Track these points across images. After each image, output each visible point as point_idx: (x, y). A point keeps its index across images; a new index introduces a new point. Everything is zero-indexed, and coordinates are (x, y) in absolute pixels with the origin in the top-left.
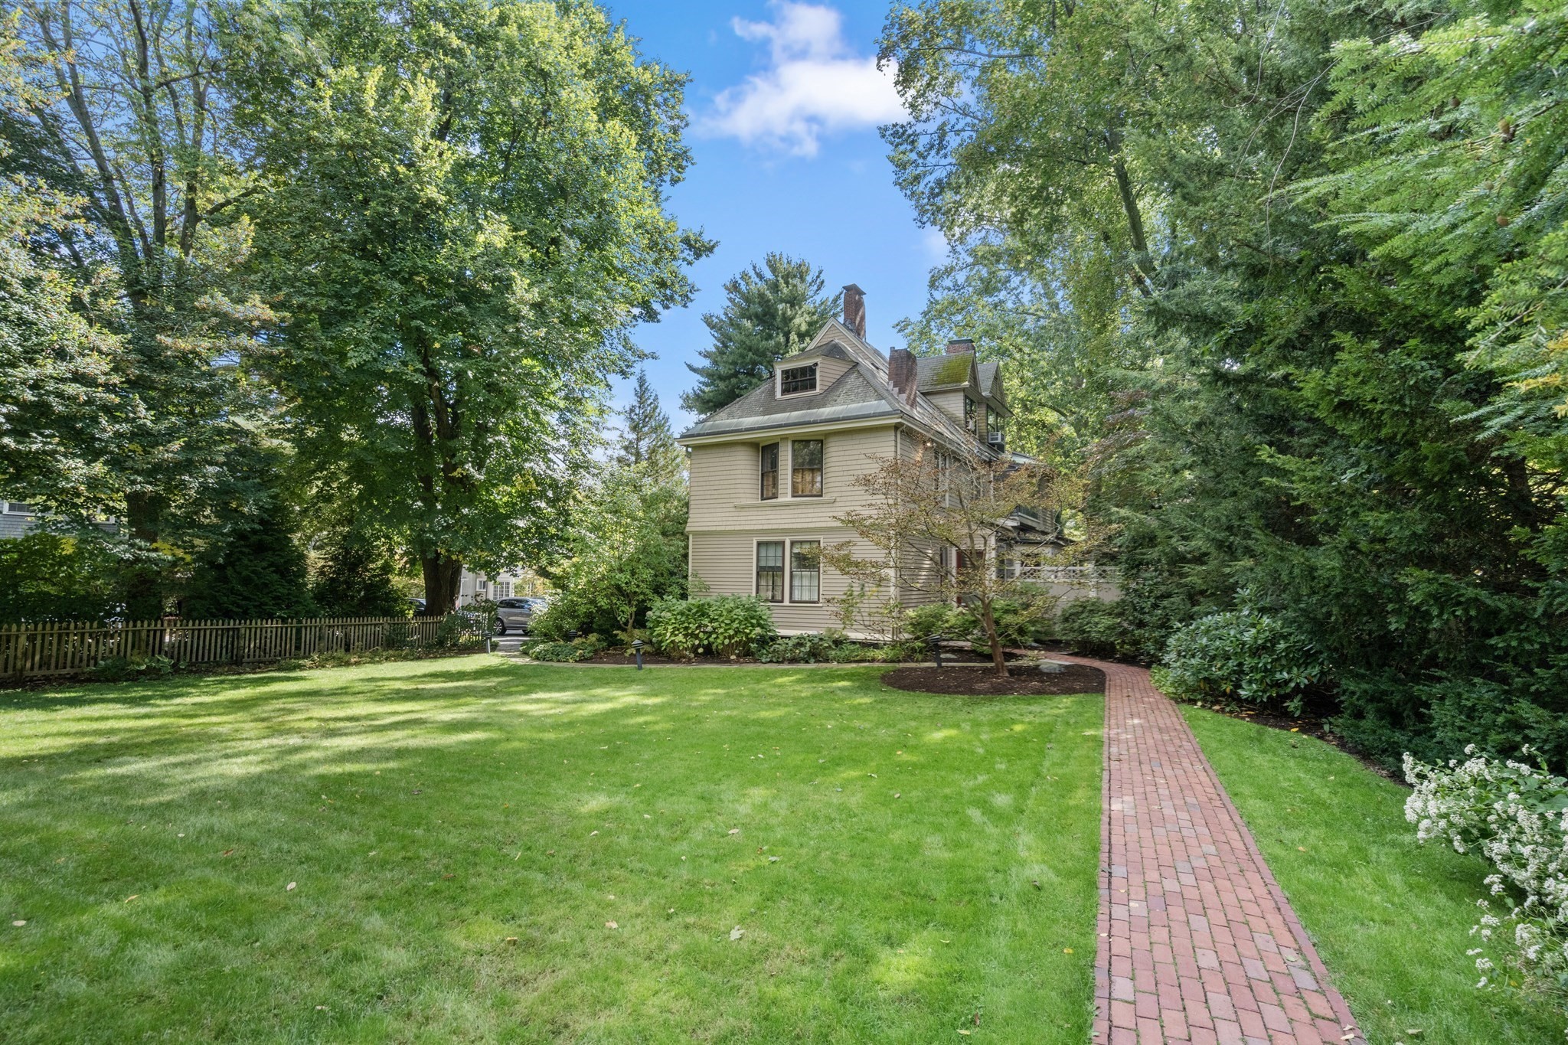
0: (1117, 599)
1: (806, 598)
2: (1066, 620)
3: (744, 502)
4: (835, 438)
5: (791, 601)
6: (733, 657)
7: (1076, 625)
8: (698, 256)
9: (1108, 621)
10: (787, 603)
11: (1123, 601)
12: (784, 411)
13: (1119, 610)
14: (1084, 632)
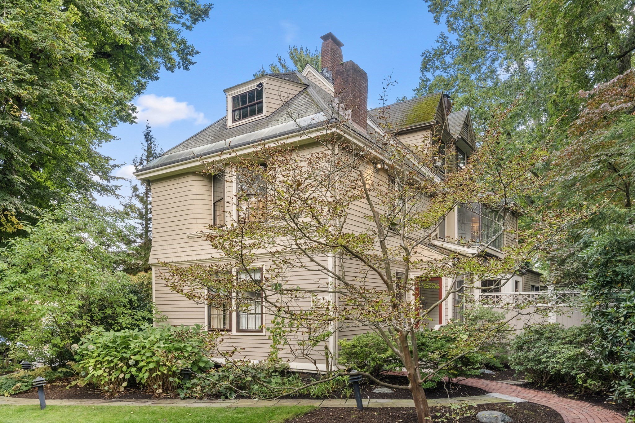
0: (580, 325)
1: (251, 326)
2: (520, 348)
3: (196, 232)
5: (238, 330)
7: (531, 355)
8: (195, 21)
9: (568, 351)
10: (234, 331)
11: (588, 327)
13: (583, 337)
14: (539, 362)
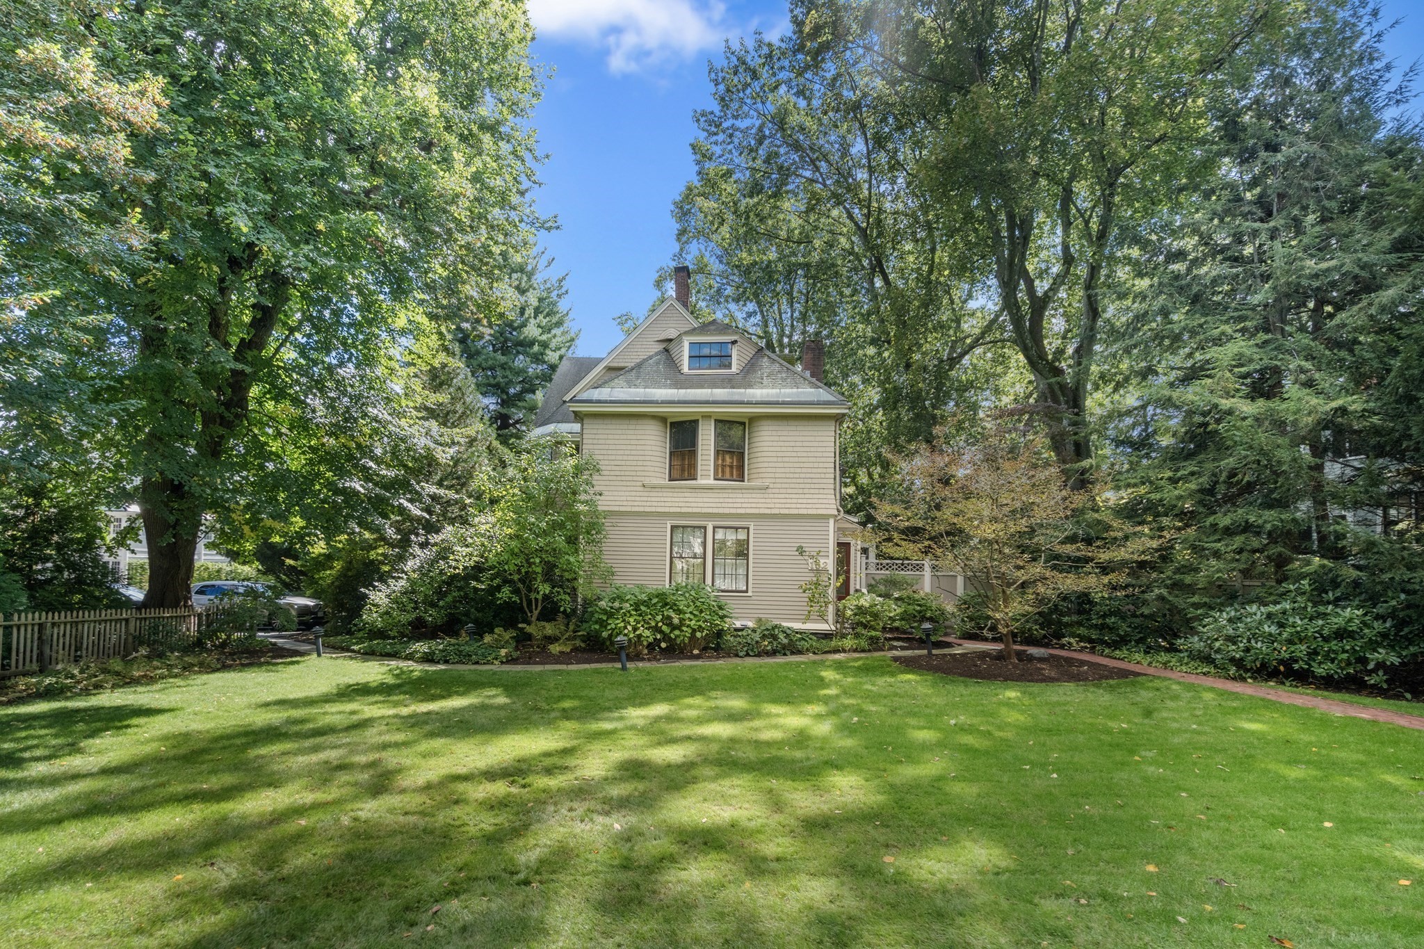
1: (730, 587)
3: (655, 481)
4: (769, 422)
6: (696, 652)
12: (702, 387)
